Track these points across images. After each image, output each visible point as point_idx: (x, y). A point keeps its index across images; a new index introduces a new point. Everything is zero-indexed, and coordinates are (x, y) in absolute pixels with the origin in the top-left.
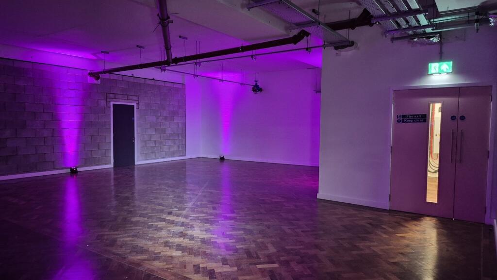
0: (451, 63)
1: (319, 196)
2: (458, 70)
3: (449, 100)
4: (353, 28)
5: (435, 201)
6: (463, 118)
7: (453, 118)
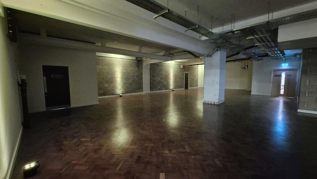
0: (288, 64)
1: (252, 94)
2: (289, 65)
3: (288, 72)
4: (264, 57)
5: (283, 93)
6: (290, 75)
7: (288, 75)
